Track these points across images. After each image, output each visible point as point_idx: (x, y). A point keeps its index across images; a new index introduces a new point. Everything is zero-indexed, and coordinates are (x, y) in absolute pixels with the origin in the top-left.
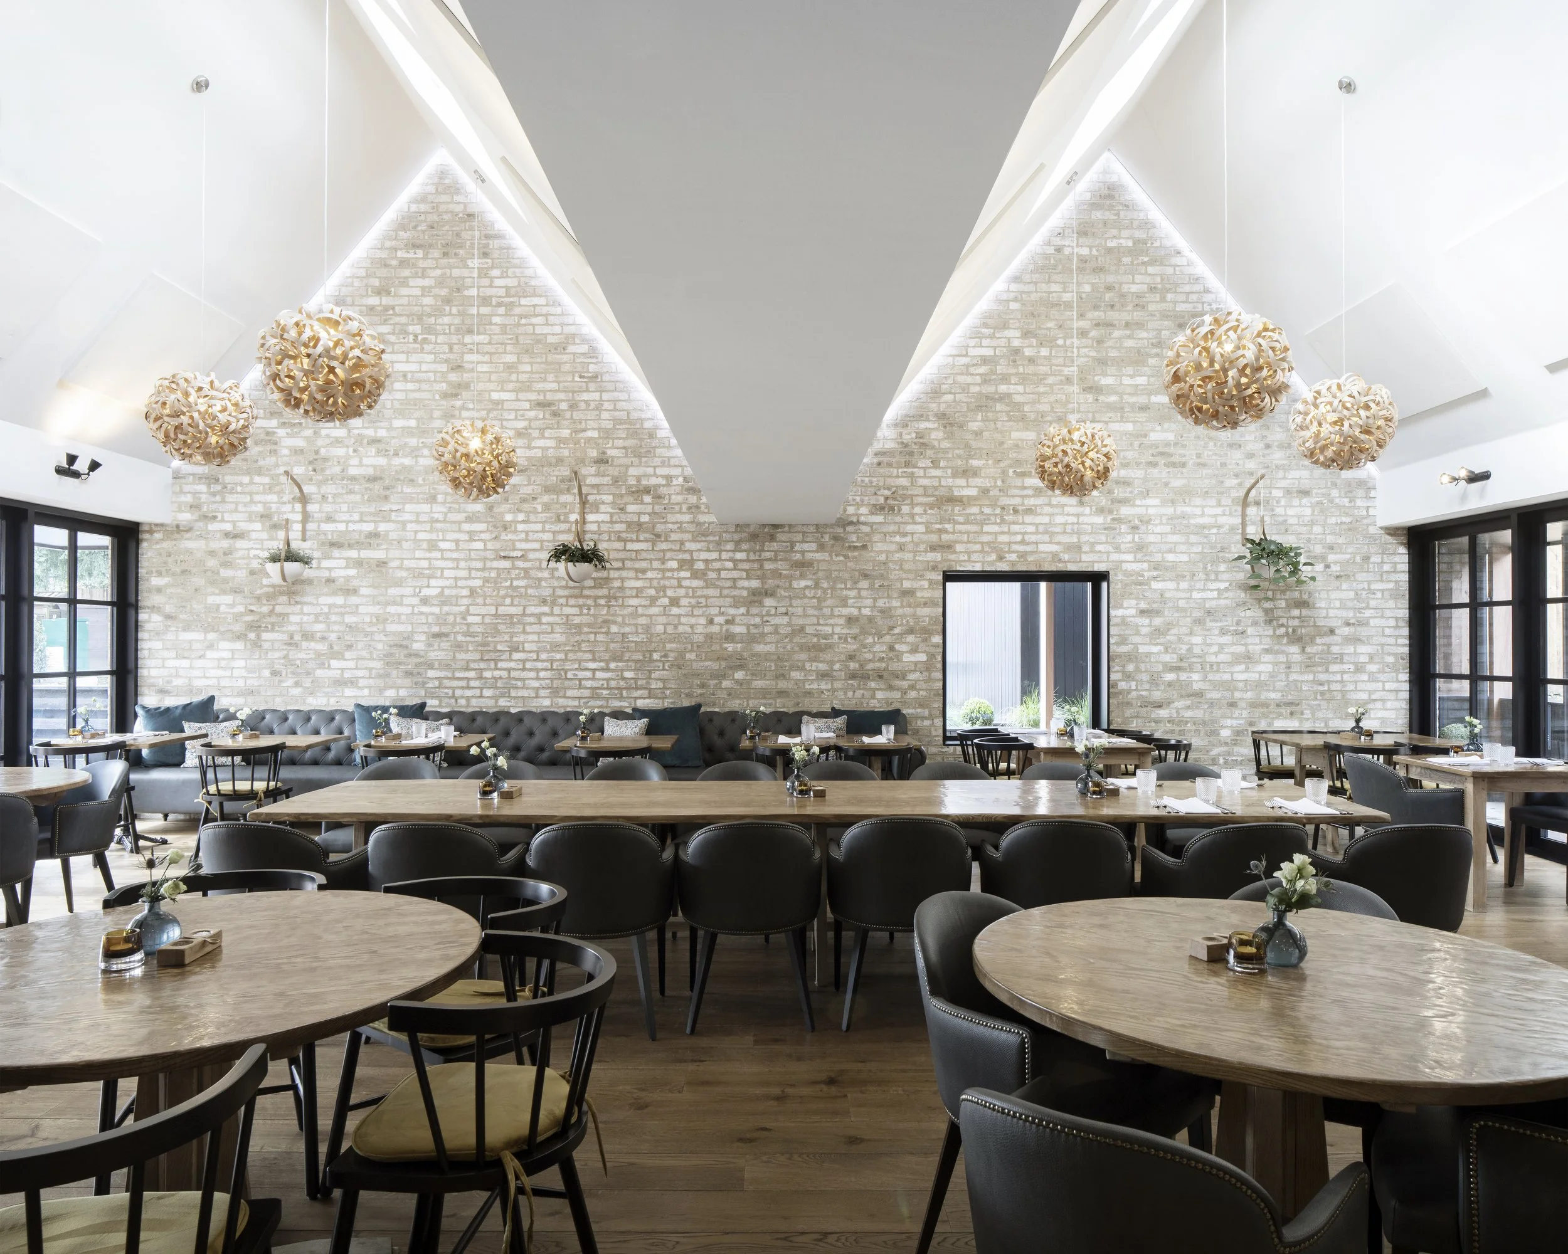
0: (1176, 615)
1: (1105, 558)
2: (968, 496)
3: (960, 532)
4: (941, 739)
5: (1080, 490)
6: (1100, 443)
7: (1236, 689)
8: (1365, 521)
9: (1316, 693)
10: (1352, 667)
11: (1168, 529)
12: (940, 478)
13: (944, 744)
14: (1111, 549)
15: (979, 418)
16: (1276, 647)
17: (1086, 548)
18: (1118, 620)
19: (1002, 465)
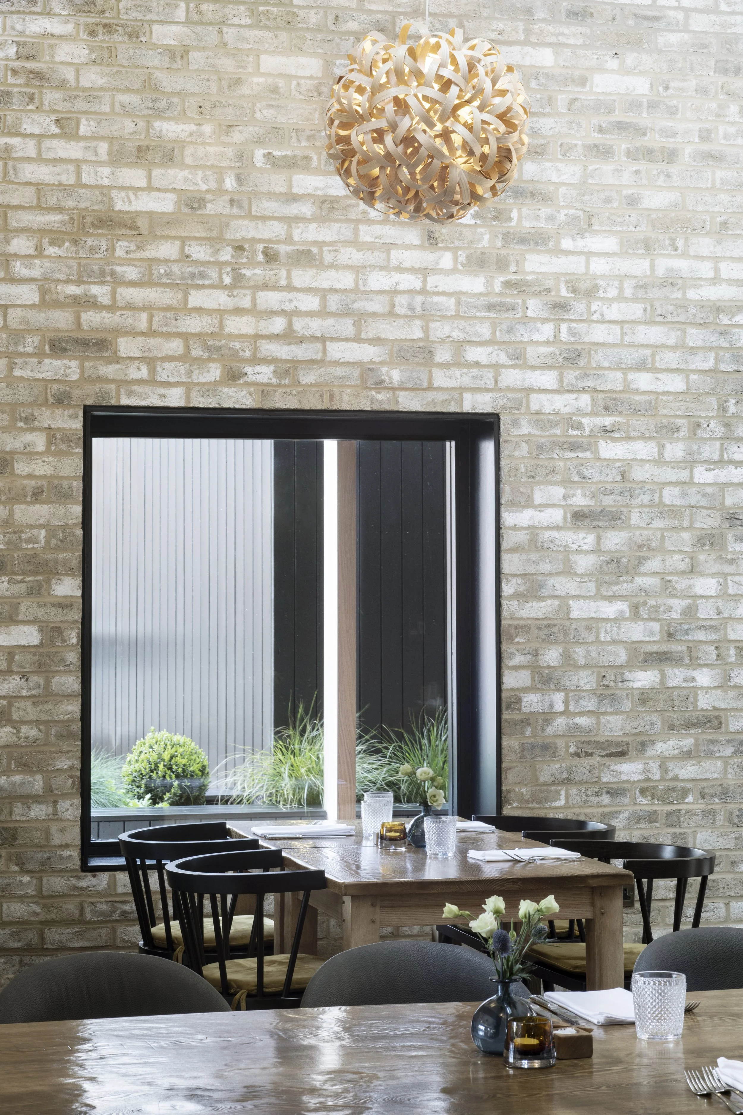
0: (658, 524)
1: (488, 378)
2: (150, 214)
3: (130, 307)
4: (75, 854)
5: (439, 203)
6: (487, 85)
11: (636, 311)
12: (78, 164)
13: (85, 868)
14: (503, 359)
15: (180, 14)
17: (442, 355)
18: (522, 537)
19: (237, 137)
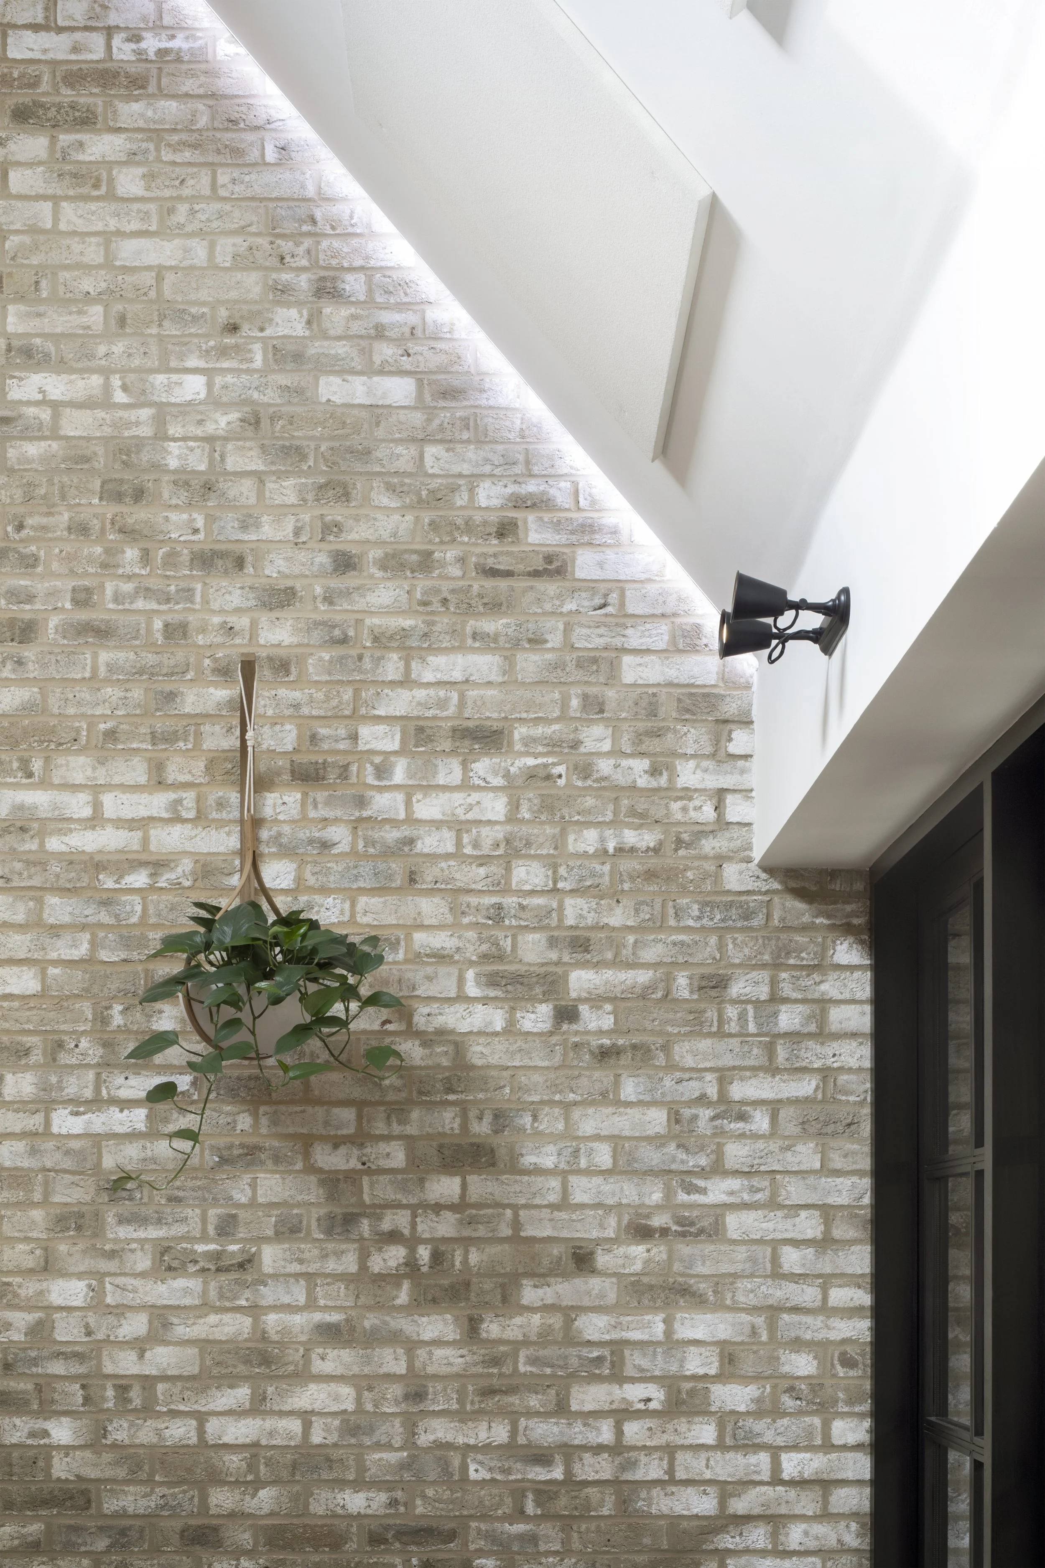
7: (216, 1478)
8: (709, 846)
9: (518, 1492)
10: (657, 1394)
16: (370, 1321)
